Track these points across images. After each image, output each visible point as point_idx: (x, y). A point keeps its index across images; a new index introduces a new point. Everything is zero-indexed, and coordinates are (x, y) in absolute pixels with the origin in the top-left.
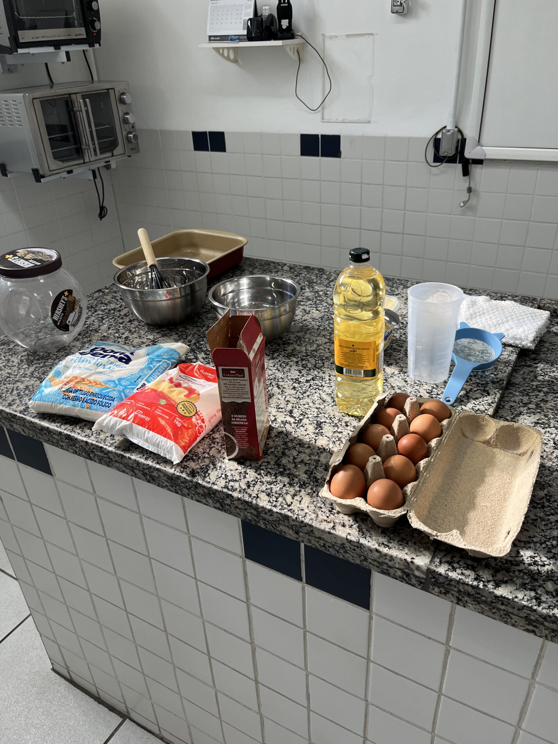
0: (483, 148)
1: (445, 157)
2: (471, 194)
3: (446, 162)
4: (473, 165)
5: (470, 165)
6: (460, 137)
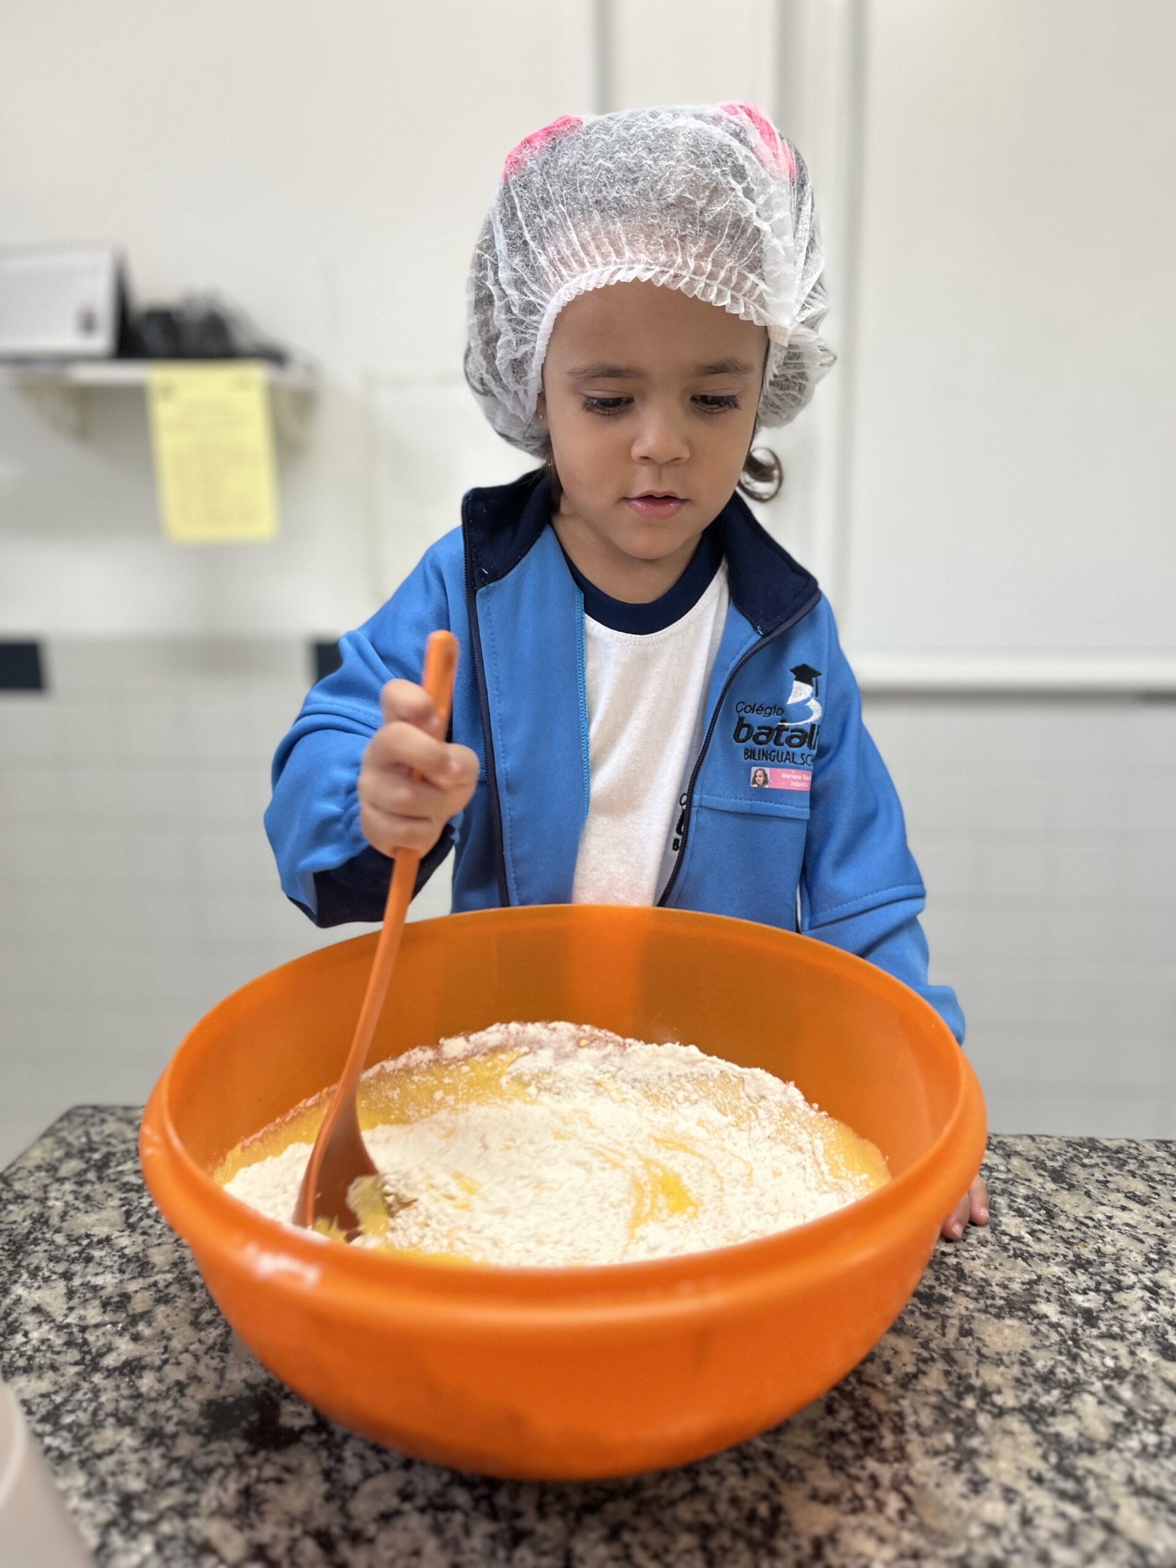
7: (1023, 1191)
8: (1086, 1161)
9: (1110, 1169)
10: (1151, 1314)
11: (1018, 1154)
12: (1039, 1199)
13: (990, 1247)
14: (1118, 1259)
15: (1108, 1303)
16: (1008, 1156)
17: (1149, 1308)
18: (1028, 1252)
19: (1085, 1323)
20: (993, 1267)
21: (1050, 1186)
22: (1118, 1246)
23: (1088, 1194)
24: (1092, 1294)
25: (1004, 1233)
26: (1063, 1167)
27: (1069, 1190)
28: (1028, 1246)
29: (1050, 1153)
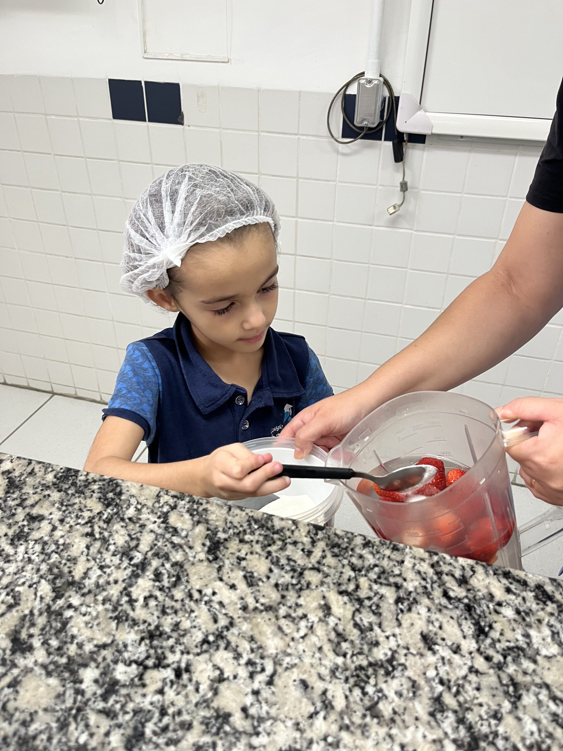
0: (427, 114)
1: (362, 128)
2: (406, 192)
3: (362, 138)
4: (409, 144)
5: (404, 144)
6: (387, 94)
7: (177, 556)
8: (247, 537)
9: (257, 548)
10: (158, 697)
11: (207, 521)
12: (182, 566)
13: (108, 606)
14: (183, 636)
15: (136, 680)
16: (199, 522)
17: (161, 692)
18: (127, 616)
19: (101, 696)
20: (90, 625)
21: (202, 556)
22: (195, 624)
23: (220, 569)
24: (134, 666)
25: (129, 595)
26: (226, 540)
27: (210, 561)
28: (133, 610)
29: (229, 525)
